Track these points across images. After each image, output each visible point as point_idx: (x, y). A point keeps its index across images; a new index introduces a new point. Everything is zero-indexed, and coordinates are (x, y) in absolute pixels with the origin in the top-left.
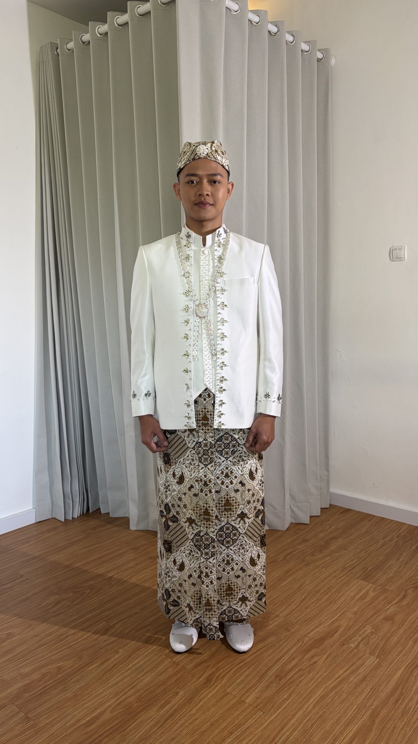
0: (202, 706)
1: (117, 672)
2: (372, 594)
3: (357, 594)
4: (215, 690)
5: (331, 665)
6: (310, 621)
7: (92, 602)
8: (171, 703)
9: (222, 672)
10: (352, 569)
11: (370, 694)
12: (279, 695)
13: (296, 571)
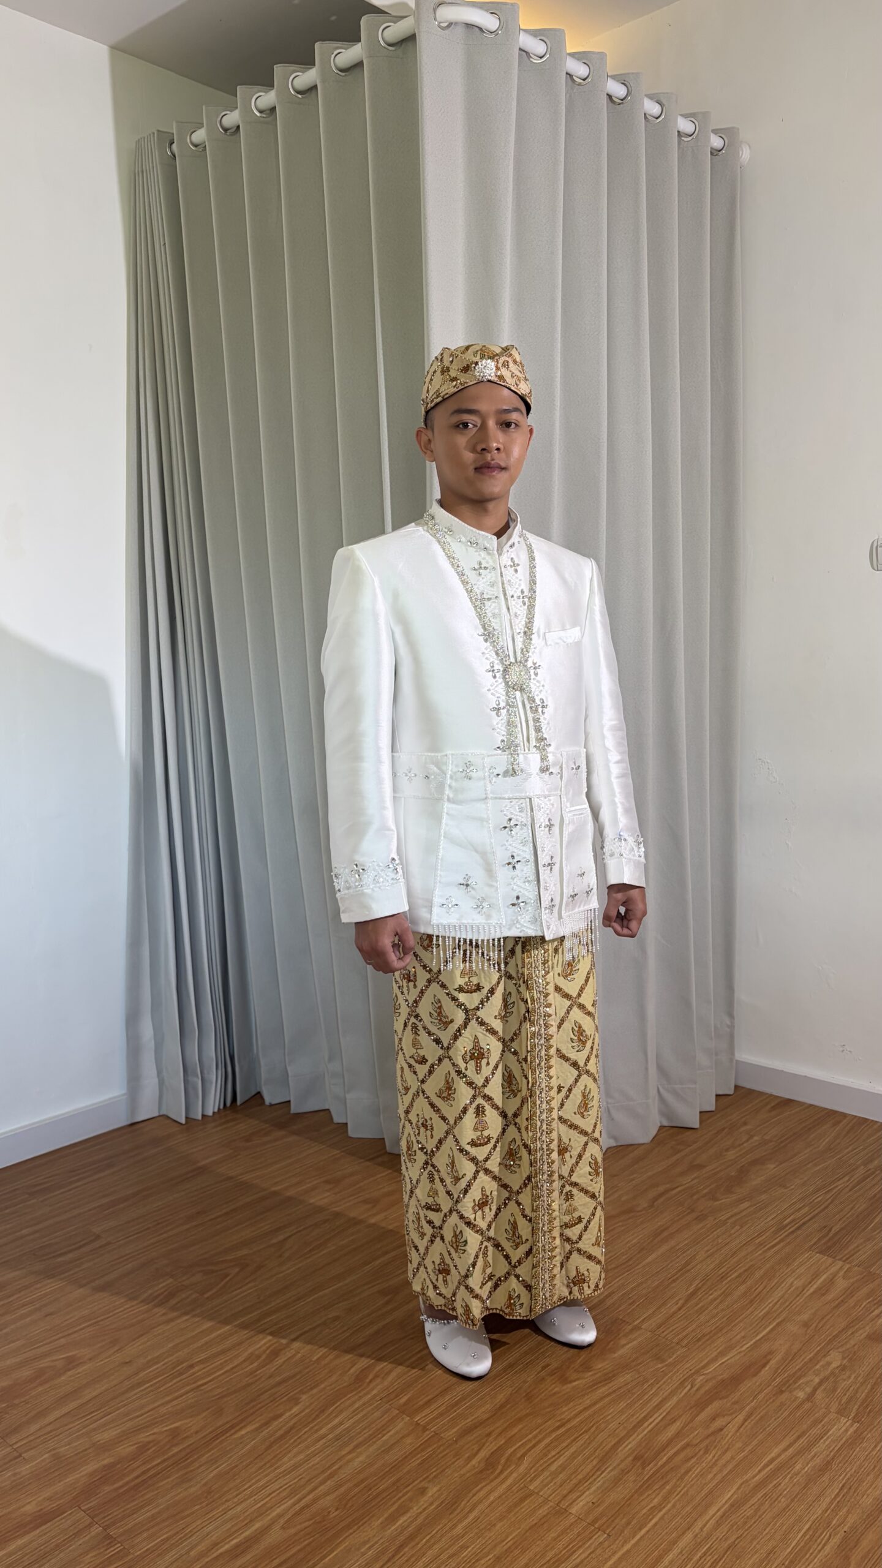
0: (477, 1519)
1: (296, 1444)
2: (841, 1284)
3: (810, 1283)
4: (504, 1486)
5: (754, 1435)
6: (708, 1340)
7: (242, 1295)
8: (411, 1511)
9: (519, 1447)
10: (799, 1228)
11: (838, 1499)
12: (642, 1498)
13: (677, 1231)
